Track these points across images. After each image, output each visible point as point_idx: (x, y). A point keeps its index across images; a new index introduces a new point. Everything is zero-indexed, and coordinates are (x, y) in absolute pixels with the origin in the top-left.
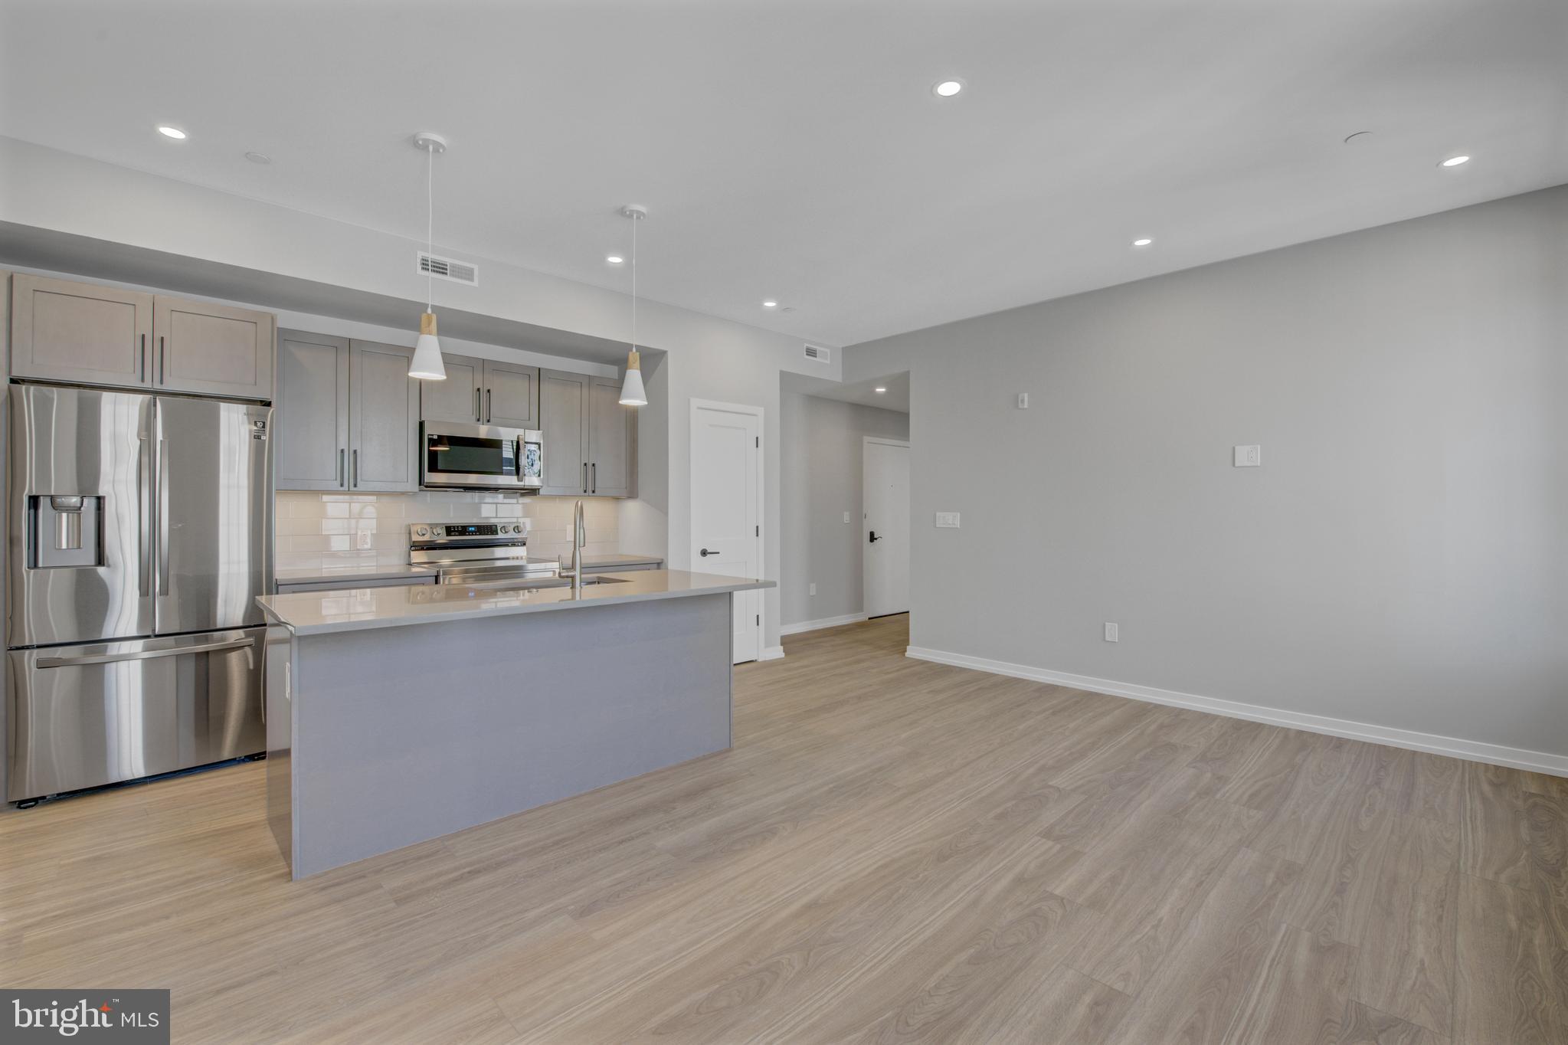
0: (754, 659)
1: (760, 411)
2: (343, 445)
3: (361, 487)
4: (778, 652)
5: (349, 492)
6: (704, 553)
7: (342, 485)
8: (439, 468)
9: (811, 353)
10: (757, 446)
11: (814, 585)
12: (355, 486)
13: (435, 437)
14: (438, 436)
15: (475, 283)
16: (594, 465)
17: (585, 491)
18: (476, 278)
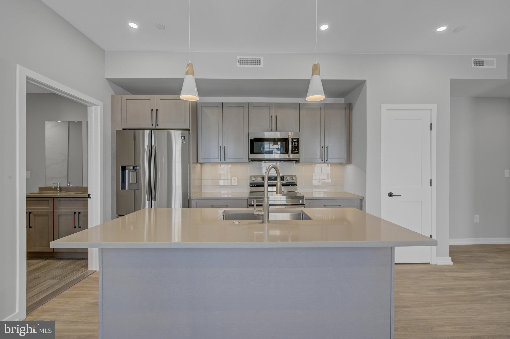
0: (428, 262)
1: (434, 107)
2: (221, 144)
3: (227, 160)
4: (447, 261)
5: (223, 163)
6: (391, 195)
7: (220, 161)
8: (254, 152)
9: (478, 63)
10: (431, 129)
11: (478, 216)
12: (225, 161)
13: (253, 139)
14: (254, 138)
15: (262, 65)
16: (327, 147)
17: (322, 161)
18: (262, 63)
